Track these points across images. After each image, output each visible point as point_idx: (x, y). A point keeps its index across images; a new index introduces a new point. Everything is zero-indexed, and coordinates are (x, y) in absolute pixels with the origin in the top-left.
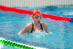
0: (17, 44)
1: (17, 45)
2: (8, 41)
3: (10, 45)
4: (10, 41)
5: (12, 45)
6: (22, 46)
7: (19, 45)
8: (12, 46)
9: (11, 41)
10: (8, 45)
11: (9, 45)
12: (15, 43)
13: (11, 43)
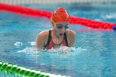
0: (19, 69)
1: (20, 71)
2: (4, 64)
3: (8, 72)
4: (7, 64)
5: (10, 71)
6: (28, 72)
7: (23, 71)
8: (11, 73)
9: (9, 64)
10: (3, 71)
11: (6, 72)
12: (15, 68)
13: (10, 67)
